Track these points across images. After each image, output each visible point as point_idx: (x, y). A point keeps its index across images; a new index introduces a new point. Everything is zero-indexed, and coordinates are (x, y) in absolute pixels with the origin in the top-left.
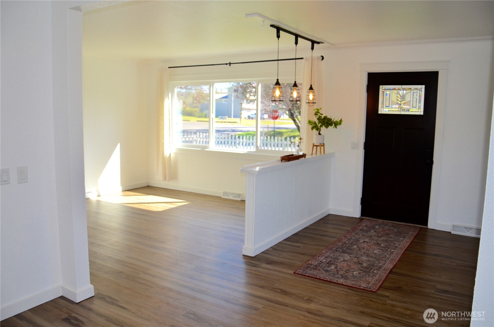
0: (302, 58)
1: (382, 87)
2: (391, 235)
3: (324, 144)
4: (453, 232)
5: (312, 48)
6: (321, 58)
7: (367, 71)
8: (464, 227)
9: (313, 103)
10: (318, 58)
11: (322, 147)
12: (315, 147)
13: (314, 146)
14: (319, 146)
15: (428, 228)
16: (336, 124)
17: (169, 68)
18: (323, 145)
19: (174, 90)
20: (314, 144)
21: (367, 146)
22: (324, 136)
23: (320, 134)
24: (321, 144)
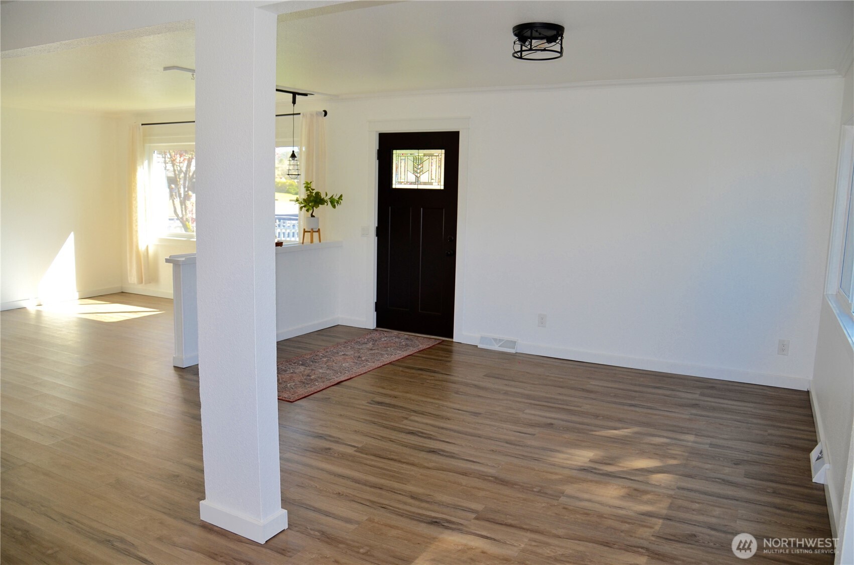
0: (299, 114)
1: (396, 153)
2: (389, 349)
3: (319, 229)
4: (480, 346)
5: (294, 102)
6: (324, 113)
7: (376, 131)
8: (493, 339)
9: (298, 175)
10: (318, 114)
11: (316, 235)
12: (308, 235)
13: (305, 231)
14: (309, 232)
15: (453, 342)
16: (334, 202)
17: (142, 125)
18: (318, 231)
19: (152, 156)
20: (304, 229)
21: (381, 232)
22: (318, 218)
23: (312, 216)
24: (312, 229)
